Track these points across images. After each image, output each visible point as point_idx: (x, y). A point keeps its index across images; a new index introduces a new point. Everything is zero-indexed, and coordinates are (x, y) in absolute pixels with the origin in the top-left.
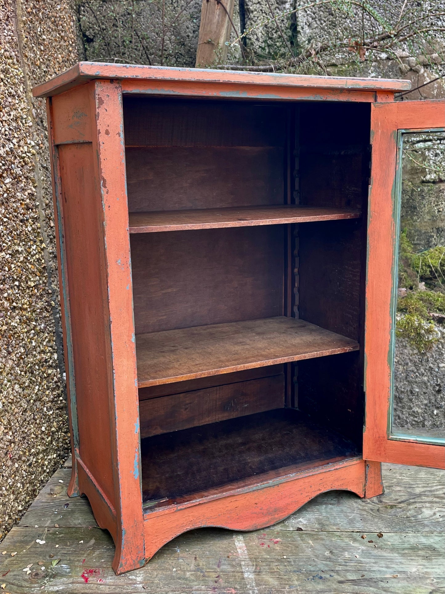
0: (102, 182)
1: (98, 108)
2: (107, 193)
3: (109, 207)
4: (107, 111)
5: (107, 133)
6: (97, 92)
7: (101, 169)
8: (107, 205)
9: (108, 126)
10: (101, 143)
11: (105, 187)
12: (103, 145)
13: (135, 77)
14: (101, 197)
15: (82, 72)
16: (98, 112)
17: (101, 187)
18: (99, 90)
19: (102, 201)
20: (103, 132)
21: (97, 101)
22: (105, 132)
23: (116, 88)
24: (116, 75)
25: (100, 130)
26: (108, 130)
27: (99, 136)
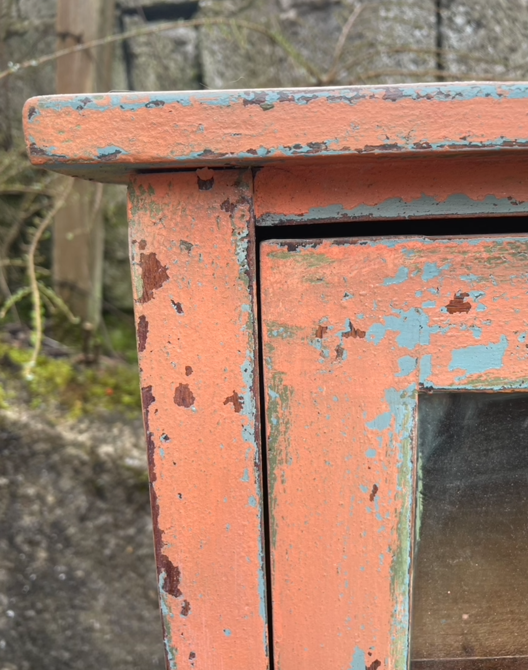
0: (163, 575)
1: (142, 300)
2: (185, 610)
3: (192, 655)
4: (179, 309)
5: (184, 397)
6: (134, 233)
7: (159, 533)
8: (183, 650)
9: (189, 370)
10: (157, 439)
11: (174, 592)
12: (167, 444)
13: (305, 149)
16: (143, 318)
17: (159, 593)
18: (146, 221)
20: (164, 394)
21: (136, 272)
22: (172, 393)
24: (207, 151)
25: (150, 387)
26: (189, 387)
27: (148, 411)
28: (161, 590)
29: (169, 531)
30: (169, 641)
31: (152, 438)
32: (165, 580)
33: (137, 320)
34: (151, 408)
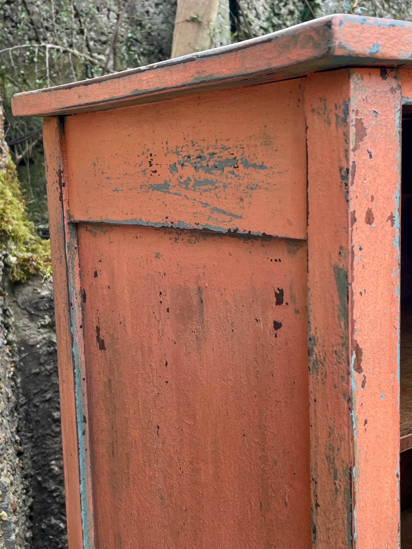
0: (354, 356)
1: (354, 150)
2: (363, 384)
3: (366, 422)
4: (371, 156)
5: (369, 218)
6: (353, 105)
7: (353, 321)
8: (362, 418)
9: (372, 198)
10: (356, 250)
11: (359, 369)
12: (360, 253)
14: (350, 400)
15: (341, 47)
16: (353, 163)
17: (349, 373)
18: (359, 97)
19: (350, 409)
20: (361, 217)
21: (353, 130)
22: (364, 216)
23: (392, 90)
25: (354, 211)
26: (372, 210)
27: (352, 229)
28: (353, 370)
29: (359, 319)
30: (355, 413)
31: (354, 249)
32: (355, 360)
33: (351, 164)
34: (354, 227)
